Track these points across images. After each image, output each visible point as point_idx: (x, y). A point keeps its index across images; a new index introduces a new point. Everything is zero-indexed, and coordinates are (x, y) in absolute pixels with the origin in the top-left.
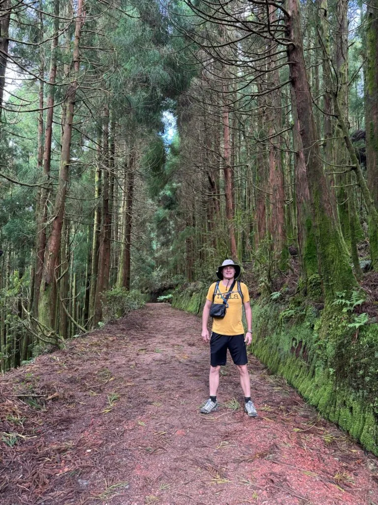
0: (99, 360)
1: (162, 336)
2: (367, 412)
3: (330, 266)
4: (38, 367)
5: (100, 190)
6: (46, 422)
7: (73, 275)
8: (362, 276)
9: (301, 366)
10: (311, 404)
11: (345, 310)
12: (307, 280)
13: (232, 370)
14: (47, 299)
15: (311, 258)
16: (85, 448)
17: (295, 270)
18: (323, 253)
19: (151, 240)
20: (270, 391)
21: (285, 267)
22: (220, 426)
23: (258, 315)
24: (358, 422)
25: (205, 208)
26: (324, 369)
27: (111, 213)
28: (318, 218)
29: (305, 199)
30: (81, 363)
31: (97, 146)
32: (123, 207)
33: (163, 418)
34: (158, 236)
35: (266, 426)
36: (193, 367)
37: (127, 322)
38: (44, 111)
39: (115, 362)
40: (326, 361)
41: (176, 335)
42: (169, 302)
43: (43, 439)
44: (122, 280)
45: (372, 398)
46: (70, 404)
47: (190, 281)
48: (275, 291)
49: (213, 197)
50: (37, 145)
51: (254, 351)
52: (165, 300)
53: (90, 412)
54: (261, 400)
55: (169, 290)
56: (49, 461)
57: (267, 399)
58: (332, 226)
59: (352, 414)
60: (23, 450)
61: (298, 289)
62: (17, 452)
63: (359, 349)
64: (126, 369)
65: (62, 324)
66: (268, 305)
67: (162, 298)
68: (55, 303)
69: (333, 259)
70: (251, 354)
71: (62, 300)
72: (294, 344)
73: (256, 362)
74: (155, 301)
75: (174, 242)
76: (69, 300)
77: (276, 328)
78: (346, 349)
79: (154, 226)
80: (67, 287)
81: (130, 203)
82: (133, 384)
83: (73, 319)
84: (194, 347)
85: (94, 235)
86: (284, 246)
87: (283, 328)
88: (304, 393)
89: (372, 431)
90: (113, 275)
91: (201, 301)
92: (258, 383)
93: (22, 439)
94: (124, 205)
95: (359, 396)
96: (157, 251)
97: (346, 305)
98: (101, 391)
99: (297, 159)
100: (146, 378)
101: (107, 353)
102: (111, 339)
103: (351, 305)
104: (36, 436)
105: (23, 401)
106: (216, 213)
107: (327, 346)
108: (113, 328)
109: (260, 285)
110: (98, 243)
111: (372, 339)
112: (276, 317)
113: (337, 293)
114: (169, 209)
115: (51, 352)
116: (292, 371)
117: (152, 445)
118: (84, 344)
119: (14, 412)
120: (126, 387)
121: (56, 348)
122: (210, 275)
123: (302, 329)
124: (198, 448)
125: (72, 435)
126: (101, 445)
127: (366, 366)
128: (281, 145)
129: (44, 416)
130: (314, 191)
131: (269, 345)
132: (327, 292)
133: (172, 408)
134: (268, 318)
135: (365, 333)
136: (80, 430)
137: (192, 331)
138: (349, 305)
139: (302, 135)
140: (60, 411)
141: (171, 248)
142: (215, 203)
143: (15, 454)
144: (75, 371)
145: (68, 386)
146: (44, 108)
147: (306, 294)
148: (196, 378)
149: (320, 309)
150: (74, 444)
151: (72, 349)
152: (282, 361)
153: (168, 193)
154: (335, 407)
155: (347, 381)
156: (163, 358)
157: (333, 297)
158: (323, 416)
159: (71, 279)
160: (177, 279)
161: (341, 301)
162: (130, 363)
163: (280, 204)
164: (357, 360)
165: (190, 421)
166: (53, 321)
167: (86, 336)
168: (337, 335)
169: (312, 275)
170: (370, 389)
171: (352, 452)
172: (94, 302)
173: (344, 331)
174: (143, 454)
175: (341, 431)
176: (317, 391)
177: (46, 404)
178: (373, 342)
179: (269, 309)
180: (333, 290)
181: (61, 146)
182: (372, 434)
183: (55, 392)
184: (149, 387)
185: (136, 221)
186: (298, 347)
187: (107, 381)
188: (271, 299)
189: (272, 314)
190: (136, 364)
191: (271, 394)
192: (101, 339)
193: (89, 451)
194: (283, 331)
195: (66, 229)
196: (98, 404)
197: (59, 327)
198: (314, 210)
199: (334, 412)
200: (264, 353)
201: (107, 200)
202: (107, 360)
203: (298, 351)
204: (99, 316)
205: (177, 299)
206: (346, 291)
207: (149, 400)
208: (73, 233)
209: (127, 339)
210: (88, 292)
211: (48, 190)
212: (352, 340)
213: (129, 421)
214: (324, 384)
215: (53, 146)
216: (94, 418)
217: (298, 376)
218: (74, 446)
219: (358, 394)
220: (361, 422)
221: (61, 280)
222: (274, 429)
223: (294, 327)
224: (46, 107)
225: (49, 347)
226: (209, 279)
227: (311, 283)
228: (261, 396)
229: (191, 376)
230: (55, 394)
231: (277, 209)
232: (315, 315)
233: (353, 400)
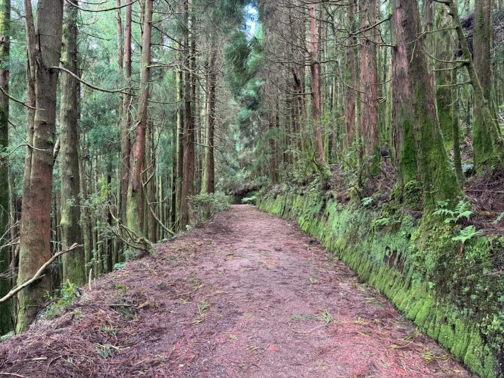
0: (188, 265)
1: (248, 241)
2: (472, 332)
3: (431, 173)
4: (128, 273)
5: (181, 91)
6: (138, 332)
7: (158, 177)
8: (464, 182)
9: (396, 277)
10: (407, 317)
11: (447, 221)
12: (403, 186)
13: (321, 278)
14: (135, 205)
15: (408, 163)
16: (177, 362)
17: (387, 173)
18: (424, 159)
19: (235, 142)
20: (363, 302)
21: (376, 170)
22: (313, 340)
23: (347, 221)
24: (461, 341)
25: (289, 107)
26: (422, 281)
27: (194, 115)
28: (420, 120)
29: (403, 99)
30: (171, 268)
31: (177, 44)
32: (206, 108)
33: (254, 330)
34: (241, 138)
35: (362, 342)
36: (282, 274)
37: (213, 226)
38: (122, 9)
39: (203, 268)
40: (425, 274)
41: (263, 239)
42: (253, 203)
43: (136, 351)
44: (206, 184)
45: (479, 318)
46: (161, 313)
47: (274, 183)
48: (366, 197)
49: (298, 96)
50: (117, 46)
51: (342, 257)
52: (249, 202)
53: (181, 321)
54: (353, 313)
55: (253, 192)
56: (142, 375)
57: (360, 311)
58: (435, 129)
59: (454, 333)
60: (116, 363)
61: (393, 196)
62: (111, 364)
63: (465, 265)
64: (214, 275)
65: (150, 227)
66: (358, 211)
67: (246, 199)
68: (143, 207)
69: (435, 166)
70: (340, 260)
71: (149, 204)
72: (387, 253)
73: (346, 269)
74: (239, 202)
75: (258, 143)
76: (156, 204)
77: (368, 235)
78: (448, 263)
79: (237, 127)
80: (154, 189)
81: (212, 105)
82: (222, 292)
83: (160, 222)
84: (281, 253)
85: (178, 139)
86: (377, 148)
87: (375, 236)
88: (399, 304)
89: (478, 352)
90: (197, 178)
91: (285, 203)
92: (349, 293)
93: (116, 351)
94: (206, 106)
95: (463, 315)
96: (240, 152)
97: (449, 215)
98: (191, 299)
99: (395, 53)
100: (235, 286)
101: (195, 259)
102: (198, 243)
103: (455, 215)
104: (129, 347)
105: (115, 310)
106: (301, 112)
107: (426, 259)
108: (200, 232)
109: (349, 189)
110: (181, 146)
111: (480, 254)
112: (367, 224)
113: (439, 202)
114: (253, 109)
115: (141, 257)
116: (384, 281)
117: (245, 361)
118: (173, 249)
119: (107, 322)
120: (215, 295)
121: (145, 253)
122: (294, 177)
123: (397, 238)
124: (292, 366)
125: (164, 347)
126: (194, 360)
127: (473, 283)
128: (375, 37)
129: (136, 326)
130: (416, 90)
131: (359, 252)
132: (427, 201)
133: (262, 319)
134: (359, 224)
135: (471, 247)
136: (172, 342)
137: (278, 235)
138: (452, 215)
139: (404, 26)
140: (152, 320)
141: (254, 149)
142: (300, 103)
143: (109, 366)
144: (165, 277)
145: (158, 293)
146: (121, 5)
147: (401, 201)
148: (285, 286)
149: (417, 218)
150: (166, 357)
151: (161, 254)
152: (374, 269)
153: (252, 93)
154: (434, 323)
155: (449, 296)
156: (250, 264)
157: (434, 206)
158: (421, 331)
159: (157, 181)
160: (261, 181)
161: (443, 211)
162: (218, 269)
163: (372, 103)
164: (461, 276)
165: (282, 334)
166: (141, 225)
167: (174, 240)
168: (438, 247)
169: (409, 181)
170: (477, 308)
171: (454, 372)
172: (180, 205)
173: (446, 243)
174: (237, 372)
175: (441, 347)
176: (414, 304)
177: (137, 312)
178: (481, 257)
179: (359, 216)
180: (434, 199)
181: (141, 48)
182: (478, 355)
183: (146, 300)
184: (238, 296)
185: (219, 123)
186: (392, 257)
187: (196, 288)
188: (363, 205)
189: (363, 220)
190: (225, 270)
191: (364, 306)
192: (189, 243)
193: (182, 365)
194: (376, 239)
195: (150, 133)
196: (189, 313)
197: (147, 229)
198: (416, 112)
199: (434, 328)
200: (354, 260)
201: (189, 102)
202: (196, 265)
203: (392, 260)
204: (186, 219)
205: (261, 201)
206: (449, 200)
207: (240, 310)
208: (157, 136)
209: (214, 243)
210: (174, 196)
211: (130, 95)
212: (456, 253)
213: (220, 334)
214: (421, 298)
215: (133, 47)
216: (185, 328)
217: (392, 286)
218: (166, 358)
219: (462, 312)
220: (465, 342)
221: (148, 185)
222: (370, 345)
223: (387, 236)
224: (124, 5)
225: (138, 253)
226: (294, 182)
227: (408, 190)
228: (354, 308)
229: (279, 284)
230: (146, 303)
231: (370, 108)
232: (412, 224)
233: (457, 318)
